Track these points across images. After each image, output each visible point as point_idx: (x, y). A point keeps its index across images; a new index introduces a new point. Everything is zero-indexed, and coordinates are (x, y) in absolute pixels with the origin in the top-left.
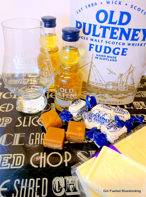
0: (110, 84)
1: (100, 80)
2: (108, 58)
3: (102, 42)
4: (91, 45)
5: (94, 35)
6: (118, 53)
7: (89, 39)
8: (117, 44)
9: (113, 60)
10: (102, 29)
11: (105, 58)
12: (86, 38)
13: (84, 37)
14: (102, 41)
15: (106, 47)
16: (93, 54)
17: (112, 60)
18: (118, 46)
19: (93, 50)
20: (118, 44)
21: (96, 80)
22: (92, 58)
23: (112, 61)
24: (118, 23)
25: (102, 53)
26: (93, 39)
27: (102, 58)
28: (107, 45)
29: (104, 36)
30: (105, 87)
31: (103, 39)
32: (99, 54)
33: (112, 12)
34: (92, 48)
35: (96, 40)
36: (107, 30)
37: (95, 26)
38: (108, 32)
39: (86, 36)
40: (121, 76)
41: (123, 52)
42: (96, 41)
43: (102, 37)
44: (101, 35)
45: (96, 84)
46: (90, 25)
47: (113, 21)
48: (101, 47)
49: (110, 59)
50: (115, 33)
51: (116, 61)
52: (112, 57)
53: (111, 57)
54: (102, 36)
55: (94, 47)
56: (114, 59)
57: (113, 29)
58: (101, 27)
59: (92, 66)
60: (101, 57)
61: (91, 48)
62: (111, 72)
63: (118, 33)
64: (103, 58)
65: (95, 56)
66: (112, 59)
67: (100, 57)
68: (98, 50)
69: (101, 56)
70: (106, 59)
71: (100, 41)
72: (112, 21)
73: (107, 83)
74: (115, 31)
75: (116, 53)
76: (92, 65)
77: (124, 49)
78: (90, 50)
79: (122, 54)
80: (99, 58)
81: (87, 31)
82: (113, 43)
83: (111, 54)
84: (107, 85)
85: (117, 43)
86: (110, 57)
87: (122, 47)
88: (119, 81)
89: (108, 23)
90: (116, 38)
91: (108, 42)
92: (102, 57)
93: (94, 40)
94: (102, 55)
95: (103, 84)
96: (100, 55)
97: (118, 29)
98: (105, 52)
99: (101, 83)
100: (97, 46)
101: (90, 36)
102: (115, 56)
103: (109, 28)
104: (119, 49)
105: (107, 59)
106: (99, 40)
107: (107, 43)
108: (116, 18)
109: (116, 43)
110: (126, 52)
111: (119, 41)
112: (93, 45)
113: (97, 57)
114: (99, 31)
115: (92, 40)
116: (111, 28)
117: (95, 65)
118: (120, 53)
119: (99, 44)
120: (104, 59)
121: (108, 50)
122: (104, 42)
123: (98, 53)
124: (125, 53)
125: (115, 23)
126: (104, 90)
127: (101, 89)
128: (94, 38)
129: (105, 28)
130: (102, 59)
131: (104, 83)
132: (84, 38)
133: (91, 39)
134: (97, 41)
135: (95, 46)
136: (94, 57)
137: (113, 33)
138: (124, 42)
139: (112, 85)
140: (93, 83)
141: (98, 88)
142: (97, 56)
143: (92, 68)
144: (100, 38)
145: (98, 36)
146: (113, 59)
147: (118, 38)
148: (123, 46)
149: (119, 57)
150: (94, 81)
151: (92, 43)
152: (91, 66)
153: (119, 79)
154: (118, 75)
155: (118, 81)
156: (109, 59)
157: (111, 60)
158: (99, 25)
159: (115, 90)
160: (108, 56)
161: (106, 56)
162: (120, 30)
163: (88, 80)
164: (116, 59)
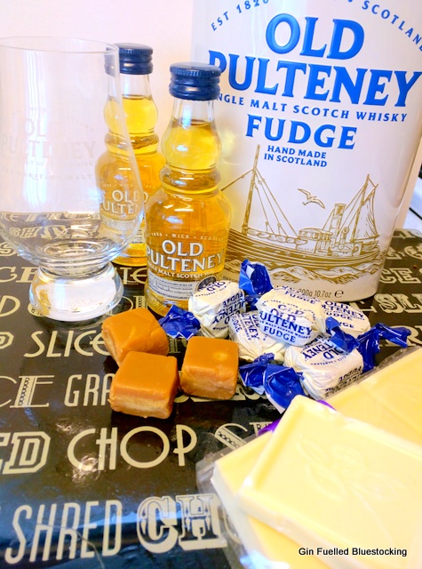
0: (309, 235)
1: (279, 226)
2: (301, 157)
3: (283, 110)
4: (251, 119)
5: (260, 89)
6: (330, 141)
7: (247, 102)
8: (325, 115)
9: (315, 162)
10: (284, 71)
11: (293, 156)
12: (237, 100)
13: (234, 97)
14: (284, 105)
15: (295, 125)
16: (259, 147)
17: (313, 163)
18: (329, 120)
19: (259, 133)
20: (329, 113)
21: (267, 223)
22: (257, 157)
23: (312, 166)
24: (327, 52)
25: (284, 142)
26: (258, 102)
27: (285, 156)
28: (299, 117)
29: (289, 92)
30: (293, 246)
31: (287, 100)
32: (275, 144)
33: (312, 22)
34: (257, 127)
35: (266, 105)
36: (299, 72)
37: (263, 64)
38: (302, 80)
39: (238, 94)
40: (339, 211)
41: (345, 137)
42: (268, 108)
43: (283, 95)
44: (281, 90)
45: (267, 235)
46: (250, 61)
47: (315, 46)
48: (282, 123)
49: (306, 159)
50: (321, 83)
51: (324, 164)
52: (313, 155)
53: (310, 154)
54: (283, 92)
55: (262, 125)
56: (320, 159)
57: (316, 69)
58: (281, 65)
59: (256, 181)
60: (282, 155)
61: (254, 130)
62: (312, 200)
63: (330, 82)
64: (289, 156)
65: (264, 150)
66: (313, 159)
67: (277, 154)
68: (274, 133)
69: (281, 150)
70: (295, 160)
71: (279, 107)
72: (312, 48)
73: (301, 232)
74: (321, 75)
75: (324, 140)
76: (256, 178)
77: (346, 130)
78: (250, 134)
79: (343, 145)
80: (275, 158)
81: (240, 79)
82: (316, 112)
83: (311, 145)
84: (299, 238)
85: (326, 110)
86: (307, 154)
87: (340, 123)
88: (334, 224)
89: (301, 54)
90: (323, 97)
91: (300, 109)
92: (285, 154)
93: (261, 104)
94: (284, 149)
95: (287, 238)
96: (278, 150)
97: (327, 69)
98: (292, 140)
99: (283, 234)
100: (269, 122)
101: (250, 94)
102: (321, 150)
103: (303, 67)
104: (333, 128)
105: (300, 161)
106: (275, 104)
107: (298, 111)
108: (323, 39)
109: (322, 112)
110: (351, 138)
111: (332, 106)
112: (260, 119)
113: (269, 156)
114: (276, 78)
115: (255, 104)
116: (308, 69)
117: (263, 180)
118: (337, 143)
119: (276, 116)
120: (291, 160)
121: (300, 133)
122: (290, 108)
123: (272, 143)
124: (348, 143)
125: (320, 54)
126: (292, 255)
127: (283, 253)
128: (262, 98)
129: (292, 68)
130: (285, 159)
131: (290, 234)
132: (231, 101)
133: (253, 101)
134: (271, 106)
135: (264, 121)
136: (261, 156)
137: (314, 82)
138: (346, 110)
139: (313, 239)
140: (260, 234)
141: (273, 251)
142: (271, 153)
143: (255, 190)
144: (279, 98)
145: (273, 92)
146: (317, 159)
147: (330, 96)
148: (344, 119)
149: (333, 153)
150: (263, 229)
151: (255, 112)
152: (253, 184)
153: (335, 222)
154: (330, 207)
155: (331, 228)
156: (305, 161)
157: (310, 162)
158: (275, 58)
159: (323, 255)
161: (297, 152)
162: (334, 73)
163: (244, 226)
164: (323, 160)
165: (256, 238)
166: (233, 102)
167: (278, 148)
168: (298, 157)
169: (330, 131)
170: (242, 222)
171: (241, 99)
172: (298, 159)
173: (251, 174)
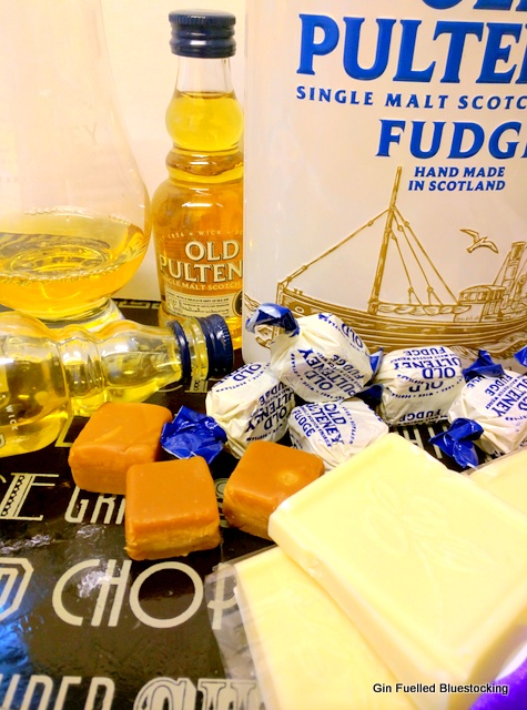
0: (474, 297)
1: (430, 291)
2: (468, 179)
3: (442, 106)
4: (387, 126)
5: (405, 74)
6: (512, 148)
7: (379, 99)
8: (508, 107)
9: (489, 183)
10: (446, 38)
11: (456, 179)
12: (360, 98)
13: (354, 94)
14: (443, 98)
15: (460, 128)
16: (399, 172)
17: (485, 186)
18: (513, 115)
19: (401, 150)
20: (514, 103)
21: (411, 291)
22: (396, 189)
23: (484, 191)
25: (442, 159)
26: (399, 97)
27: (444, 181)
28: (468, 116)
29: (452, 76)
31: (449, 88)
32: (427, 163)
34: (397, 139)
35: (414, 101)
36: (470, 39)
37: (411, 28)
38: (474, 49)
39: (362, 86)
40: (517, 253)
42: (416, 106)
43: (442, 81)
44: (439, 72)
45: (412, 308)
46: (386, 26)
48: (439, 127)
49: (475, 181)
50: (505, 55)
51: (501, 186)
52: (486, 173)
53: (482, 172)
54: (442, 76)
55: (406, 136)
56: (496, 178)
57: (498, 31)
58: (440, 29)
59: (394, 227)
60: (439, 180)
62: (481, 243)
63: (518, 51)
64: (448, 179)
65: (409, 176)
66: (485, 180)
67: (431, 179)
68: (426, 146)
69: (437, 173)
70: (458, 186)
71: (435, 102)
74: (506, 41)
75: (503, 148)
76: (394, 222)
78: (384, 151)
80: (427, 186)
81: (366, 60)
82: (494, 104)
83: (484, 159)
84: (458, 305)
85: (510, 98)
86: (476, 173)
88: (508, 276)
89: (475, 7)
90: (506, 78)
91: (470, 101)
92: (442, 178)
93: (405, 100)
94: (441, 170)
95: (441, 306)
96: (432, 172)
98: (455, 153)
100: (418, 127)
101: (386, 84)
102: (498, 163)
103: (476, 29)
104: (517, 127)
105: (465, 186)
106: (428, 97)
107: (466, 105)
109: (504, 103)
111: (519, 90)
112: (402, 124)
113: (417, 183)
114: (431, 51)
115: (394, 100)
116: (486, 32)
117: (407, 224)
118: (521, 149)
119: (429, 117)
120: (452, 186)
121: (468, 139)
122: (454, 102)
123: (421, 163)
126: (447, 332)
127: (433, 332)
128: (407, 89)
129: (458, 32)
130: (443, 186)
132: (349, 99)
133: (390, 96)
134: (421, 101)
135: (409, 128)
136: (404, 185)
137: (495, 53)
139: (479, 302)
140: (399, 308)
141: (419, 330)
142: (420, 179)
143: (392, 242)
144: (435, 87)
145: (425, 77)
146: (491, 179)
147: (517, 75)
149: (515, 167)
150: (404, 300)
151: (393, 114)
152: (388, 232)
153: (510, 270)
156: (473, 186)
157: (480, 186)
160: (467, 170)
161: (462, 172)
162: (524, 35)
163: (372, 300)
164: (500, 179)
165: (393, 316)
166: (353, 102)
167: (432, 169)
168: (463, 179)
169: (513, 131)
170: (369, 295)
171: (368, 96)
172: (462, 183)
173: (385, 217)
